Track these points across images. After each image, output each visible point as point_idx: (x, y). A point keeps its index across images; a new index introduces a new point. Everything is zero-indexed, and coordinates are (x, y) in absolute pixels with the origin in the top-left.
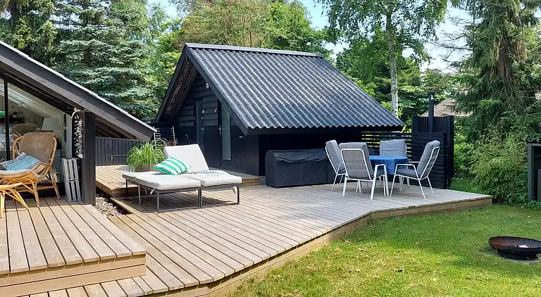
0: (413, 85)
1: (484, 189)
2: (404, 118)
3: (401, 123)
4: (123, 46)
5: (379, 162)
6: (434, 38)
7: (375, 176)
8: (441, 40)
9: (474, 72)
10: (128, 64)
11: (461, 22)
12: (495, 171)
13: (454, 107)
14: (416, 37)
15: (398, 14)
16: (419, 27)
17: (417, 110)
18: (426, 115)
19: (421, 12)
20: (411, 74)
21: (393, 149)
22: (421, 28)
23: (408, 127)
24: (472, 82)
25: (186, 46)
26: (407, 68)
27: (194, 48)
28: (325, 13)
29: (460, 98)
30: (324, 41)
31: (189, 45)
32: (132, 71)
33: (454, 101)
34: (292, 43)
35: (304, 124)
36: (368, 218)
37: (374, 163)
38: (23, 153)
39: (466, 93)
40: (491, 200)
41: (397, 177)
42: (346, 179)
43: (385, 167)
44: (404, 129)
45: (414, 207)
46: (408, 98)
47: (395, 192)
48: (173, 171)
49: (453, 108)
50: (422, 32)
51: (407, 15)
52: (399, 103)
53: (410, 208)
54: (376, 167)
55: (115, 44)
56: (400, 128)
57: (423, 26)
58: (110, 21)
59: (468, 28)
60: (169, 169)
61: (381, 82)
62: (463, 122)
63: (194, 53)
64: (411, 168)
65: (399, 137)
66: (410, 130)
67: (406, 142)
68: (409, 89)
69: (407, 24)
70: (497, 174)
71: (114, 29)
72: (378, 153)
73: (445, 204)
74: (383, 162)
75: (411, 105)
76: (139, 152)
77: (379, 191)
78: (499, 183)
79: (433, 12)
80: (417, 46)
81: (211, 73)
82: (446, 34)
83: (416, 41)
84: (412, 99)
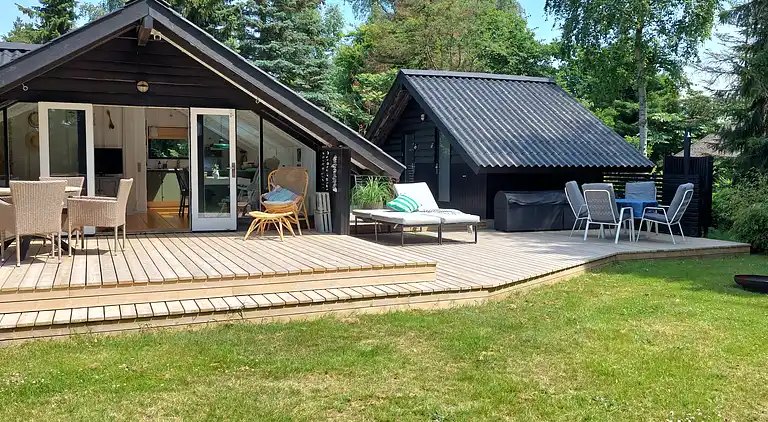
0: (669, 112)
1: (742, 238)
2: (654, 157)
3: (651, 164)
4: (308, 66)
5: (624, 205)
6: (696, 60)
7: (621, 219)
8: (705, 62)
9: (743, 103)
10: (316, 87)
11: (731, 40)
12: (755, 217)
13: (717, 145)
14: (673, 57)
15: (650, 29)
16: (677, 45)
17: (673, 146)
18: (681, 154)
19: (681, 27)
20: (666, 97)
21: (641, 192)
22: (680, 46)
23: (658, 169)
24: (739, 115)
25: (401, 73)
26: (659, 89)
27: (410, 76)
28: (557, 26)
29: (726, 134)
30: (552, 58)
31: (405, 71)
32: (320, 96)
33: (717, 137)
34: (513, 61)
35: (539, 163)
36: (613, 259)
37: (620, 206)
38: (278, 187)
39: (733, 128)
40: (749, 249)
41: (645, 222)
42: (588, 222)
43: (632, 211)
44: (654, 171)
45: (663, 251)
46: (662, 130)
47: (643, 239)
48: (407, 209)
49: (716, 147)
50: (680, 51)
51: (662, 31)
52: (649, 135)
53: (658, 251)
54: (623, 209)
55: (300, 64)
56: (649, 169)
57: (682, 45)
58: (295, 36)
59: (739, 49)
60: (401, 206)
61: (624, 107)
62: (728, 163)
63: (412, 81)
64: (661, 212)
65: (647, 178)
66: (662, 172)
67: (656, 185)
68: (661, 116)
69: (661, 41)
70: (757, 221)
71: (300, 46)
72: (623, 197)
73: (697, 250)
74: (630, 205)
75: (664, 138)
76: (363, 189)
77: (624, 238)
78: (759, 231)
79: (695, 27)
80: (674, 69)
81: (433, 105)
82: (712, 54)
83: (672, 63)
84: (667, 132)
